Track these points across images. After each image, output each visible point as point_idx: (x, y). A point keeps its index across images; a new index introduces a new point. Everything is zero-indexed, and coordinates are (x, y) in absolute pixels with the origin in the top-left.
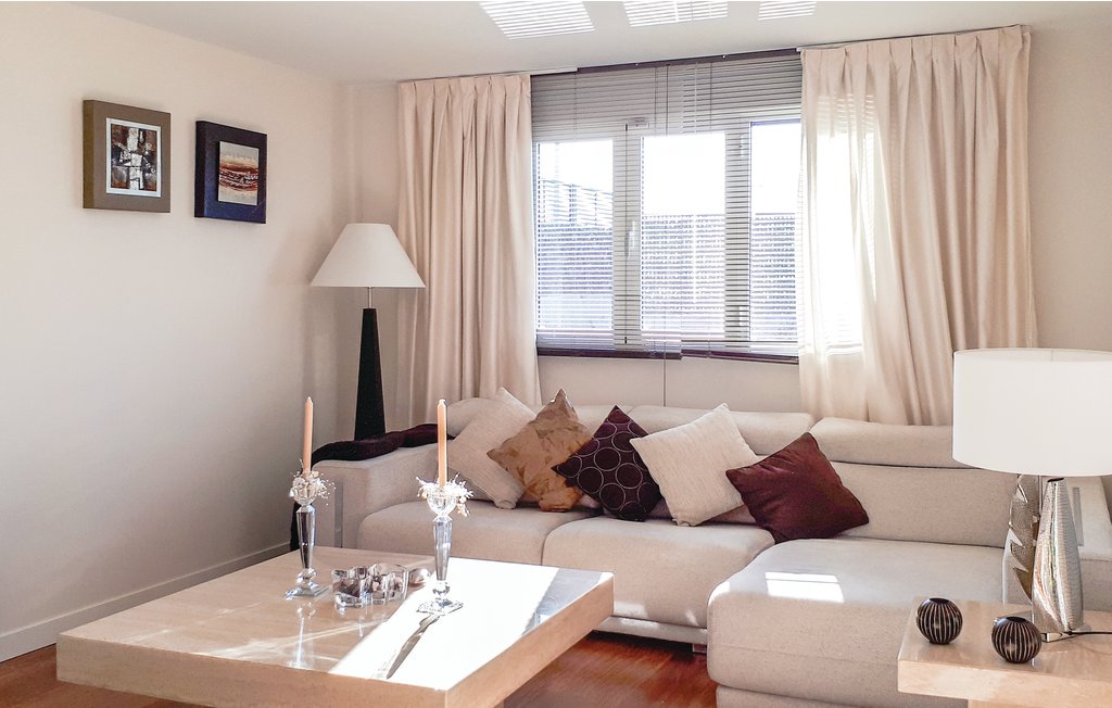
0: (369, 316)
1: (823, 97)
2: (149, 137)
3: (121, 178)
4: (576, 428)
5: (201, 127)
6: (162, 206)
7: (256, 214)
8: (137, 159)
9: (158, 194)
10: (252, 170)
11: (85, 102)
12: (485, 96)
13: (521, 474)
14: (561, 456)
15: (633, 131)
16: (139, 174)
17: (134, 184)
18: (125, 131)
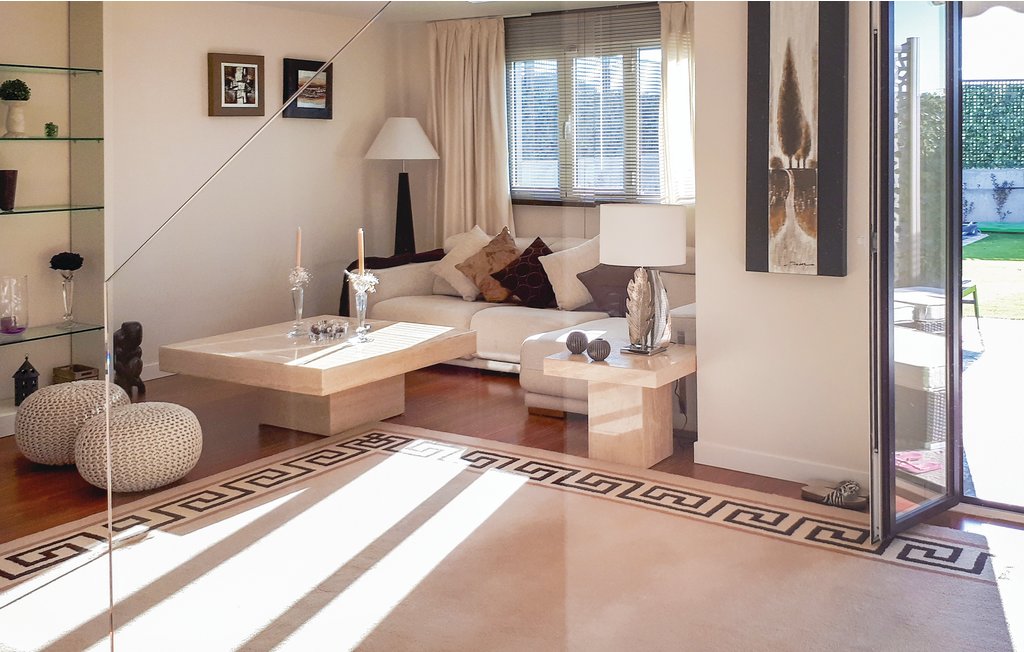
0: (404, 179)
1: (673, 34)
2: (250, 71)
3: (231, 98)
4: (513, 251)
5: (287, 62)
6: (259, 112)
7: (326, 114)
8: (242, 86)
9: (256, 105)
10: (321, 87)
11: (209, 54)
12: (477, 31)
13: (474, 278)
14: (497, 268)
15: (569, 54)
16: (244, 94)
17: (240, 101)
18: (234, 70)
